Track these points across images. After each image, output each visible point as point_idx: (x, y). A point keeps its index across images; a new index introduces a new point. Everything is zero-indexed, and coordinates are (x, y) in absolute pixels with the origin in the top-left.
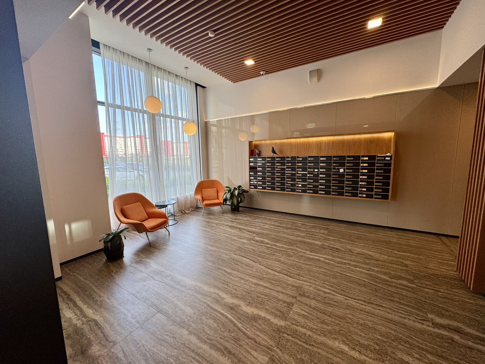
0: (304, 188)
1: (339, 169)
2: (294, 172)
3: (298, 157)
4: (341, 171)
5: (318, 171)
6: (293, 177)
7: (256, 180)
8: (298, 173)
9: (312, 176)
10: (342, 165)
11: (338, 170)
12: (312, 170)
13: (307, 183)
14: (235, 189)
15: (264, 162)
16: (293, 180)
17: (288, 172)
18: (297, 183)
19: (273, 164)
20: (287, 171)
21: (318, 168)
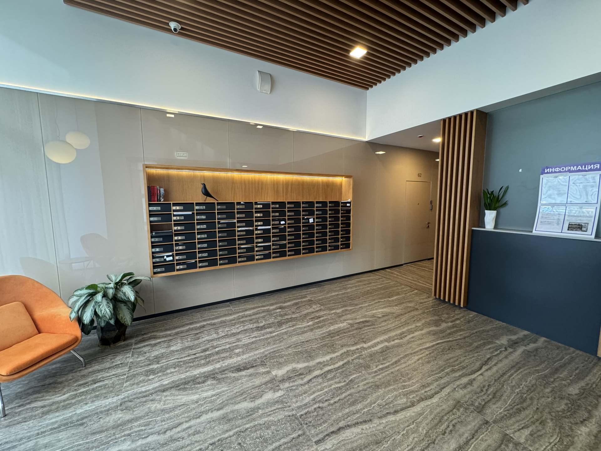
0: (267, 252)
1: (308, 219)
2: (251, 228)
3: (256, 203)
4: (311, 221)
5: (285, 224)
6: (248, 237)
7: (171, 254)
8: (257, 229)
9: (278, 231)
10: (311, 213)
11: (307, 221)
12: (277, 222)
13: (271, 244)
14: (119, 285)
15: (190, 213)
16: (250, 241)
17: (240, 229)
18: (256, 245)
19: (211, 216)
20: (238, 227)
21: (284, 220)
